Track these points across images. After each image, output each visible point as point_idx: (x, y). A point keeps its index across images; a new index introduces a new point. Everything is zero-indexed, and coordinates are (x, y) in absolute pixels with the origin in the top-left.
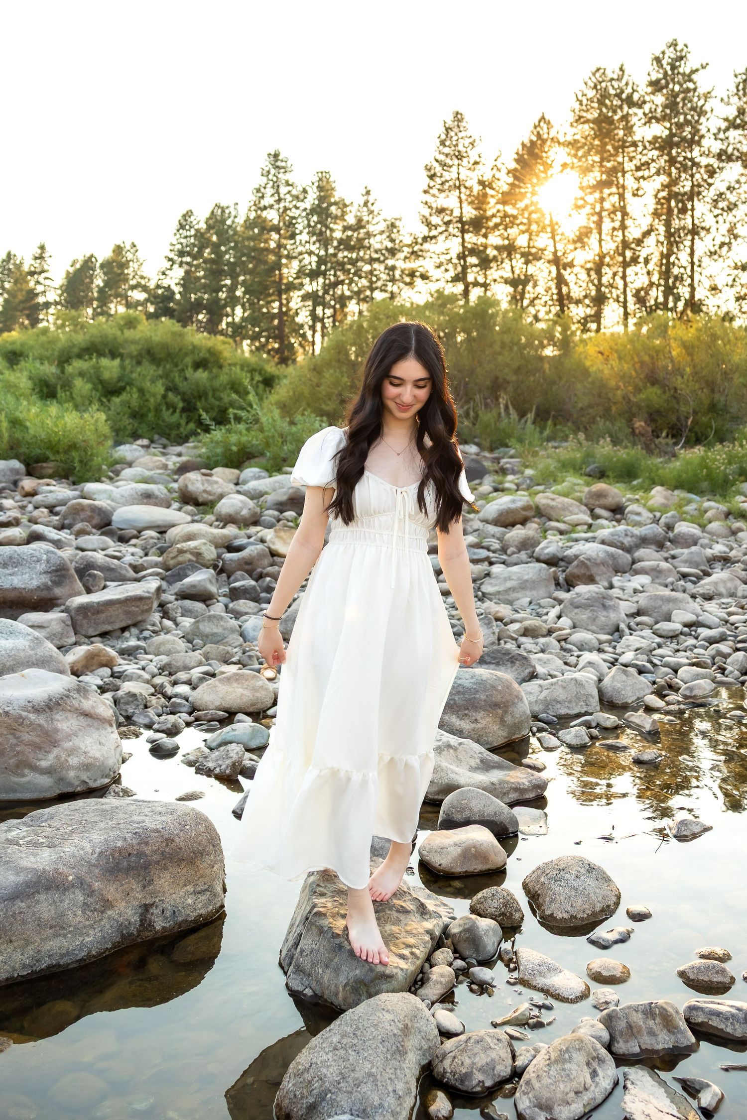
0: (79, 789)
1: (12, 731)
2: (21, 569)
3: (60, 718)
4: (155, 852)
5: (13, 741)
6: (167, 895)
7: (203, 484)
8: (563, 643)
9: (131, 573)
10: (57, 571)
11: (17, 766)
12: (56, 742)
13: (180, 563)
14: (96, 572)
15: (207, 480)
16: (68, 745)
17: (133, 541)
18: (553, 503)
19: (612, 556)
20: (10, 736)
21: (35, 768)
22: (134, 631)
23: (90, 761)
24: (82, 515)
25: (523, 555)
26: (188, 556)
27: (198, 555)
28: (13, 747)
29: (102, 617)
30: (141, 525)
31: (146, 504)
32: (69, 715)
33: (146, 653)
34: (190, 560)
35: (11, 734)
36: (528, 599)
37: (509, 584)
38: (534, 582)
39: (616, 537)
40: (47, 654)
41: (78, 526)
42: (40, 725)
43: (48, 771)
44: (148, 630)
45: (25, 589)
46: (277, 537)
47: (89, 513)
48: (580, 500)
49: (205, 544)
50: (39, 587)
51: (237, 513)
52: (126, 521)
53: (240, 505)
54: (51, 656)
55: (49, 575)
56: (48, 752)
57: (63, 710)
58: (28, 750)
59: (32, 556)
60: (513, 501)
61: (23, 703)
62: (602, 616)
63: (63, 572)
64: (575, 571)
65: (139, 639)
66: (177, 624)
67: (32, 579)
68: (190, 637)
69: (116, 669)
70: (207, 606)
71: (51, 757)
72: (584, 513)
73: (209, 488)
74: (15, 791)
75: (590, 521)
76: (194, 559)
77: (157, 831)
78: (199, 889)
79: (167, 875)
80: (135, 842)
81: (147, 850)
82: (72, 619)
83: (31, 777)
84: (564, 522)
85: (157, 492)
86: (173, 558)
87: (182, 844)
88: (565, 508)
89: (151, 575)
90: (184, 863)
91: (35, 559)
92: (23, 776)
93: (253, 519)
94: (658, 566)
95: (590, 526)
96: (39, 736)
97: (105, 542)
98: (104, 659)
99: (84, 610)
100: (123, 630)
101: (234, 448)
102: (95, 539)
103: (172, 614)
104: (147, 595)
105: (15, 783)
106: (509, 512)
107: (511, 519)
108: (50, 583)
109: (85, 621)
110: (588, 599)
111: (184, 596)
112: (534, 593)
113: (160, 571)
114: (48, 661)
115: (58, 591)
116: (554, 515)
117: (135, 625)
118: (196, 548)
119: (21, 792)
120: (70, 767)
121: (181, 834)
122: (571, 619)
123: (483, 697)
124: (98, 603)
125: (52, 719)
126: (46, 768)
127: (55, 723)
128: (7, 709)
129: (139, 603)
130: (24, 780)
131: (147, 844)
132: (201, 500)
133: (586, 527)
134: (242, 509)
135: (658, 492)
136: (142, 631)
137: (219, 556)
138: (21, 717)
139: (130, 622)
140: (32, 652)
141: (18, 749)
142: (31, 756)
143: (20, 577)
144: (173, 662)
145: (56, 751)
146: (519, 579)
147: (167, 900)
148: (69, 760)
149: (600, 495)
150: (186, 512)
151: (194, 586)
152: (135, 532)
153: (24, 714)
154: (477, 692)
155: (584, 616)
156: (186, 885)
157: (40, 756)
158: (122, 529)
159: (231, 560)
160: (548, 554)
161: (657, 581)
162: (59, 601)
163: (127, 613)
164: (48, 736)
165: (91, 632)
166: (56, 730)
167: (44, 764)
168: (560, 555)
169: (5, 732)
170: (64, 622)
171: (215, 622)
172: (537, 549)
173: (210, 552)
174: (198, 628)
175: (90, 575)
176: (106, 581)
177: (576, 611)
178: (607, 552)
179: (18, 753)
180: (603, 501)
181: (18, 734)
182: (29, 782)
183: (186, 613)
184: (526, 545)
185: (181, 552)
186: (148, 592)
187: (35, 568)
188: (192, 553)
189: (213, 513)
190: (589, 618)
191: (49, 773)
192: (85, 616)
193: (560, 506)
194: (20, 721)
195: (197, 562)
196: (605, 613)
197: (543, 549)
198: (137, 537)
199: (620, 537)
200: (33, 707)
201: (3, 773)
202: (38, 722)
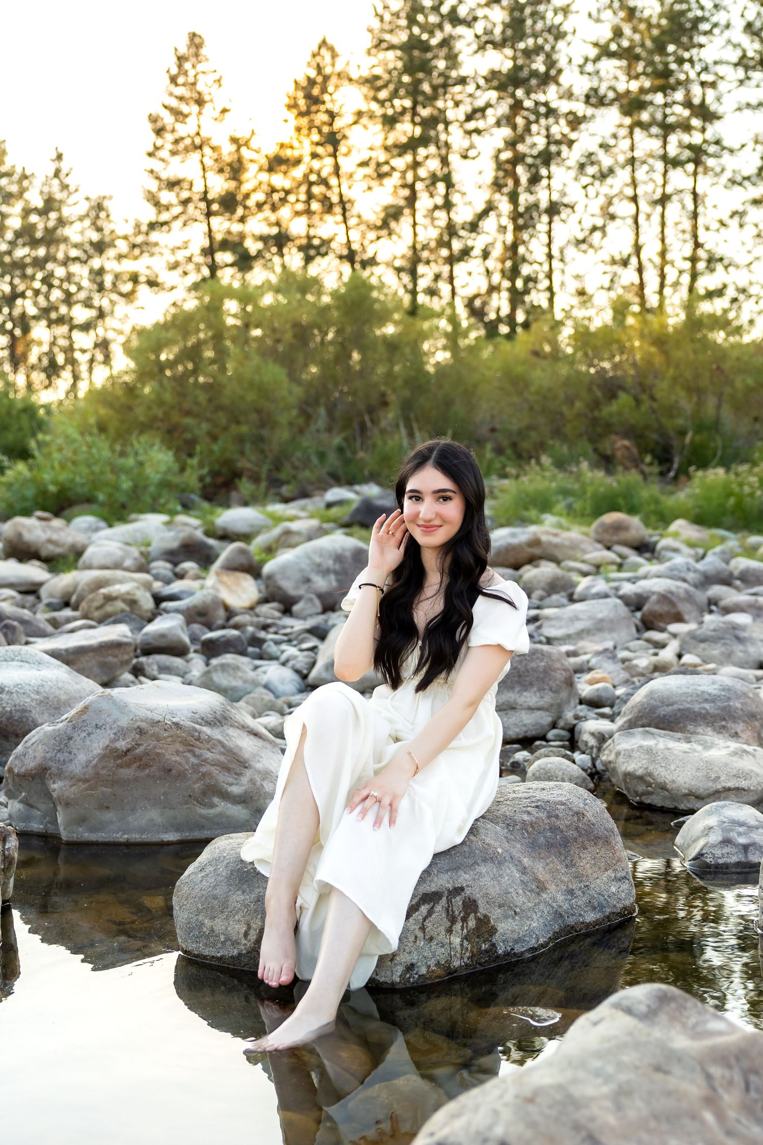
1: (189, 747)
3: (234, 734)
4: (569, 827)
5: (193, 760)
6: (591, 880)
11: (204, 793)
12: (245, 762)
14: (14, 623)
16: (257, 766)
18: (556, 540)
19: (687, 592)
20: (187, 754)
21: (226, 796)
28: (195, 768)
32: (238, 731)
35: (190, 751)
37: (579, 626)
38: (612, 621)
42: (220, 742)
46: (221, 582)
49: (139, 587)
56: (239, 774)
57: (231, 726)
58: (215, 771)
60: (513, 535)
61: (190, 715)
64: (658, 608)
71: (245, 780)
75: (618, 560)
76: (127, 608)
79: (587, 855)
80: (542, 816)
81: (560, 824)
83: (221, 808)
84: (583, 561)
86: (98, 608)
87: (592, 819)
88: (574, 546)
90: (600, 842)
92: (212, 806)
95: (620, 565)
96: (223, 754)
103: (148, 670)
104: (125, 640)
105: (202, 816)
116: (566, 554)
118: (128, 593)
119: (209, 829)
122: (698, 656)
123: (738, 705)
124: (65, 650)
125: (228, 735)
126: (240, 796)
127: (233, 739)
128: (174, 720)
130: (212, 812)
131: (557, 817)
133: (615, 567)
134: (123, 556)
135: (680, 526)
137: (157, 606)
138: (196, 730)
141: (203, 770)
142: (220, 779)
145: (248, 773)
146: (590, 618)
147: (592, 886)
149: (618, 527)
151: (163, 636)
153: (197, 726)
154: (729, 699)
155: (716, 651)
157: (230, 780)
163: (102, 665)
164: (234, 754)
167: (235, 790)
169: (181, 749)
175: (7, 627)
176: (26, 635)
179: (204, 775)
180: (623, 536)
181: (197, 751)
182: (220, 815)
186: (126, 637)
188: (124, 601)
193: (567, 543)
194: (195, 735)
195: (133, 613)
196: (741, 647)
199: (680, 571)
200: (202, 719)
201: (186, 803)
202: (215, 737)
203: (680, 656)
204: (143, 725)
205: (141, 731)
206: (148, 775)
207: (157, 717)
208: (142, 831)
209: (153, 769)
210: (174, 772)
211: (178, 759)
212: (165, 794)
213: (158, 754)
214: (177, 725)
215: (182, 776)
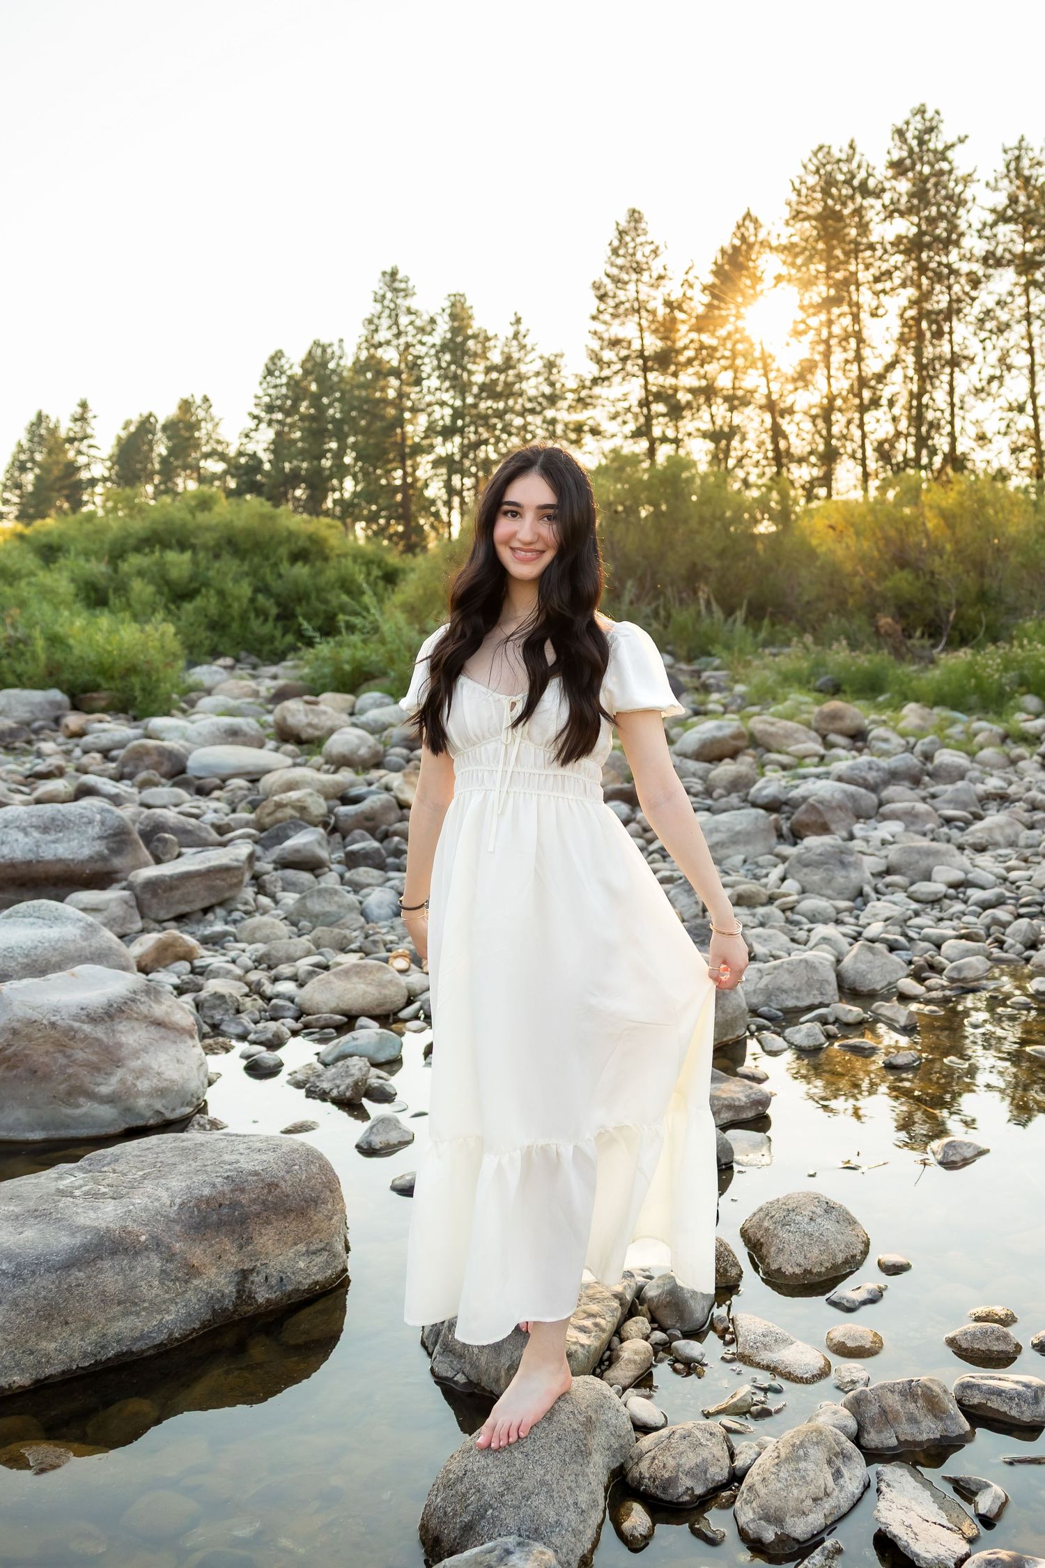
0: (152, 1122)
1: (61, 1047)
2: (67, 833)
3: (124, 1029)
4: (254, 1201)
5: (62, 1061)
6: (271, 1257)
7: (306, 715)
8: (789, 913)
9: (215, 836)
10: (114, 835)
11: (69, 1094)
12: (119, 1061)
13: (279, 821)
14: (167, 835)
15: (313, 711)
16: (135, 1064)
17: (216, 794)
18: (772, 729)
19: (852, 797)
20: (58, 1055)
21: (92, 1096)
22: (220, 912)
23: (165, 1084)
24: (147, 761)
25: (734, 799)
26: (289, 811)
27: (303, 809)
28: (62, 1069)
29: (177, 894)
30: (226, 772)
31: (232, 743)
32: (136, 1024)
33: (236, 941)
34: (292, 817)
35: (60, 1051)
36: (742, 857)
37: (716, 839)
38: (748, 834)
39: (857, 772)
40: (104, 945)
41: (143, 775)
42: (97, 1039)
43: (110, 1100)
44: (238, 910)
45: (73, 860)
46: (408, 783)
47: (155, 758)
48: (808, 725)
49: (311, 794)
50: (91, 857)
51: (354, 752)
52: (206, 767)
53: (356, 741)
54: (110, 948)
55: (105, 842)
56: (109, 1074)
57: (127, 1018)
58: (83, 1072)
59: (81, 816)
60: (720, 728)
61: (74, 1011)
62: (840, 877)
63: (124, 837)
64: (804, 818)
65: (226, 923)
66: (276, 902)
67: (83, 846)
68: (294, 918)
69: (197, 963)
70: (317, 877)
71: (114, 1080)
72: (814, 741)
73: (315, 721)
74: (68, 1127)
75: (822, 751)
76: (297, 815)
77: (256, 1174)
78: (313, 1248)
79: (270, 1231)
80: (227, 1189)
81: (244, 1198)
82: (137, 898)
83: (87, 1108)
84: (787, 754)
85: (246, 728)
86: (269, 814)
87: (289, 1190)
88: (788, 735)
89: (240, 837)
90: (293, 1215)
91: (85, 820)
92: (78, 1106)
93: (374, 761)
94: (913, 808)
95: (822, 758)
96: (97, 1053)
97: (178, 796)
98: (181, 950)
99: (153, 885)
100: (206, 911)
101: (347, 667)
102: (165, 792)
103: (270, 888)
104: (235, 864)
105: (68, 1116)
106: (714, 742)
107: (717, 752)
108: (106, 852)
109: (155, 901)
110: (821, 855)
111: (284, 864)
112: (750, 848)
113: (252, 831)
114: (106, 955)
115: (117, 862)
116: (774, 745)
117: (221, 904)
118: (299, 800)
119: (74, 1128)
120: (139, 1094)
121: (287, 1177)
122: (799, 881)
124: (171, 877)
125: (113, 1031)
126: (108, 1096)
127: (118, 1035)
128: (53, 1019)
129: (225, 875)
130: (78, 1112)
131: (243, 1191)
132: (304, 736)
133: (816, 760)
134: (359, 747)
135: (911, 710)
136: (230, 912)
137: (331, 811)
138: (71, 1028)
139: (214, 901)
140: (85, 944)
141: (70, 1071)
142: (87, 1079)
143: (66, 845)
144: (273, 952)
145: (120, 1073)
146: (729, 830)
147: (272, 1264)
148: (138, 1083)
149: (834, 716)
150: (286, 754)
151: (297, 851)
152: (218, 782)
153: (76, 1025)
155: (816, 877)
156: (296, 1244)
157: (99, 1080)
158: (200, 778)
159: (346, 815)
160: (767, 796)
161: (913, 828)
162: (120, 876)
163: (211, 888)
164: (110, 1053)
165: (163, 915)
166: (120, 1045)
167: (104, 1090)
168: (783, 798)
169: (51, 1050)
170: (126, 903)
171: (328, 897)
172: (753, 790)
173: (318, 806)
174: (305, 906)
175: (159, 840)
176: (181, 846)
177: (805, 870)
178: (844, 792)
179: (70, 1076)
180: (838, 725)
181: (69, 1051)
182: (85, 1115)
183: (288, 886)
184: (739, 785)
185: (280, 806)
186: (237, 860)
187: (86, 832)
188: (294, 807)
189: (320, 753)
190: (822, 879)
191: (112, 1101)
192: (155, 894)
193: (781, 732)
194: (71, 1034)
195: (301, 819)
196: (843, 873)
197: (760, 790)
198: (221, 788)
199: (861, 771)
200: (88, 1016)
201: (51, 1103)
202: (95, 1035)
203: (783, 879)
204: (16, 1025)
205: (15, 1032)
206: (15, 1076)
207: (36, 1016)
208: (10, 1129)
209: (20, 1070)
210: (39, 1073)
211: (46, 1059)
212: (31, 1094)
213: (26, 1056)
214: (53, 1025)
215: (47, 1077)
